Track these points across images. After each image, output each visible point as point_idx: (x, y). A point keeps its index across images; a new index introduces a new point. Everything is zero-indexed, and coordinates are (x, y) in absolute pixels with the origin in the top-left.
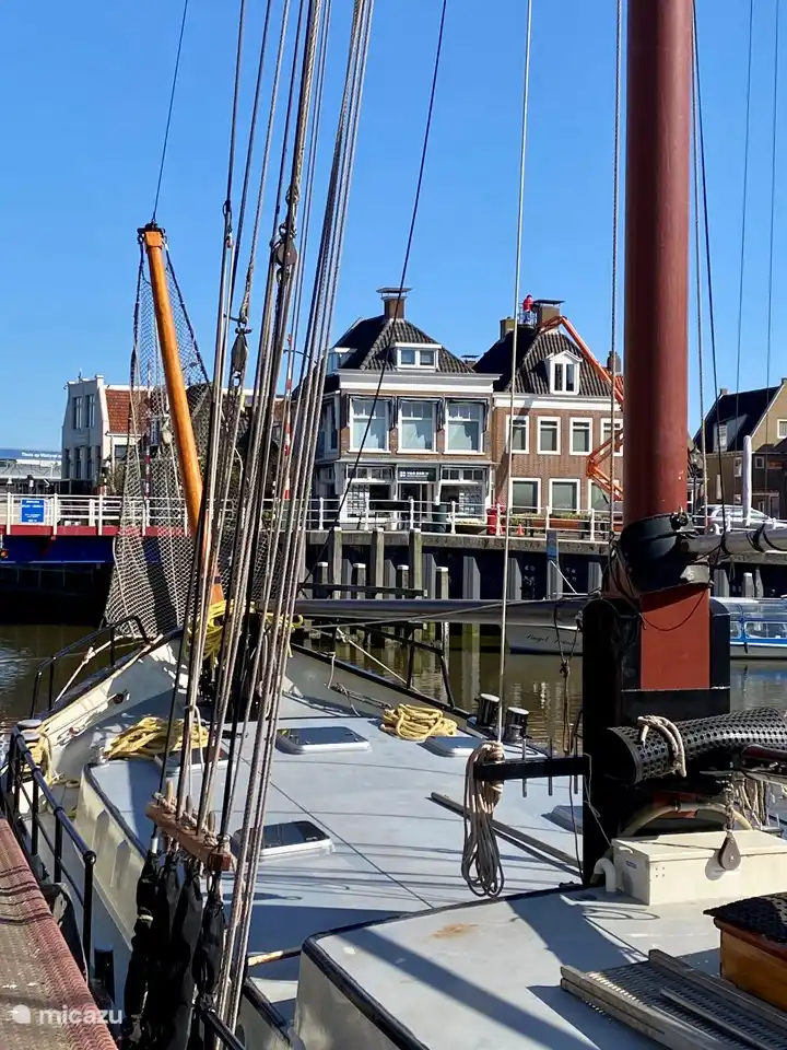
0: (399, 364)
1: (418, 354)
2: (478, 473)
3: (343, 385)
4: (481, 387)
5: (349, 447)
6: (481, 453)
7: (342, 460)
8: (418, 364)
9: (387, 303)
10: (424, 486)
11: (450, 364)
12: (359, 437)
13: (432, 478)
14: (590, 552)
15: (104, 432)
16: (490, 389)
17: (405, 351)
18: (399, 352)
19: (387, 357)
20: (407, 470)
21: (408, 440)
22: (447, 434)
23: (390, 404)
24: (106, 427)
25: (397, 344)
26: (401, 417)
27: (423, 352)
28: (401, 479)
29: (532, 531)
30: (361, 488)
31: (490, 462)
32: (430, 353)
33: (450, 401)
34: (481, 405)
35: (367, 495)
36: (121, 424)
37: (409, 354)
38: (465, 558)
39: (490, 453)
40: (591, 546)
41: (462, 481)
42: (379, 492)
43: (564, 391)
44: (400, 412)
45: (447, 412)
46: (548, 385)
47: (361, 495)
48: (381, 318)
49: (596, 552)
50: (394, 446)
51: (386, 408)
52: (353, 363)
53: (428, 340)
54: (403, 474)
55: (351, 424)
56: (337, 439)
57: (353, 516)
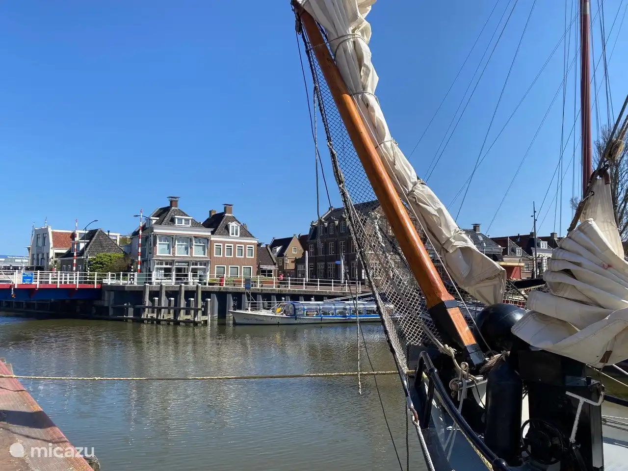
0: (176, 224)
1: (183, 221)
2: (205, 263)
3: (155, 231)
4: (206, 233)
5: (156, 254)
6: (206, 256)
7: (154, 258)
8: (183, 224)
9: (171, 202)
10: (185, 268)
11: (195, 224)
12: (161, 250)
13: (188, 265)
14: (258, 292)
15: (51, 247)
16: (210, 234)
17: (178, 219)
18: (176, 220)
19: (172, 220)
20: (179, 262)
21: (179, 251)
22: (194, 249)
23: (173, 238)
24: (51, 245)
25: (176, 216)
26: (177, 243)
27: (186, 220)
28: (176, 265)
29: (234, 284)
30: (161, 269)
31: (209, 260)
32: (188, 220)
33: (195, 237)
34: (207, 239)
35: (163, 271)
36: (58, 243)
37: (180, 220)
38: (212, 294)
39: (209, 256)
40: (258, 290)
41: (199, 266)
42: (168, 271)
43: (234, 236)
44: (176, 241)
45: (194, 242)
46: (229, 233)
47: (161, 271)
48: (168, 207)
49: (260, 292)
50: (174, 253)
51: (171, 239)
52: (159, 223)
53: (187, 216)
54: (177, 264)
55: (158, 245)
56: (152, 252)
57: (158, 279)
